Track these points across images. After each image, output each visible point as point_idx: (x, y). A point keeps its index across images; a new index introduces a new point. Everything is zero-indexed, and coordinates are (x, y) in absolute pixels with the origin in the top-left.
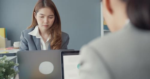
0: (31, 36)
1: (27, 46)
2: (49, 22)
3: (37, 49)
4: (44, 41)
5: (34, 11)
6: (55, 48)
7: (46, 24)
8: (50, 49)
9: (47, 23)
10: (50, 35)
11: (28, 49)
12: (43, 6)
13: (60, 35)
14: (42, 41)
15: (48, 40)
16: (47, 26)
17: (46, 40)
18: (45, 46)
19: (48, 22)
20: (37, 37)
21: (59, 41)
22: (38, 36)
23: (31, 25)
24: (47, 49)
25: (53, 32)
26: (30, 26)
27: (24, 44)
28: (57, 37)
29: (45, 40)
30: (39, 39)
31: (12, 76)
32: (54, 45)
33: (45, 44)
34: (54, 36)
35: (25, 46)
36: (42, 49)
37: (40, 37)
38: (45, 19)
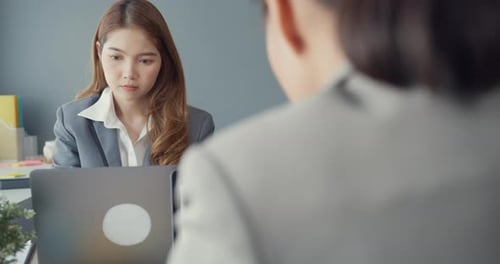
0: (90, 122)
1: (76, 153)
2: (138, 76)
3: (106, 165)
4: (131, 138)
5: (97, 39)
6: (165, 161)
7: (131, 82)
8: (151, 164)
9: (133, 79)
10: (150, 118)
11: (78, 165)
12: (121, 22)
13: (182, 118)
14: (125, 138)
15: (143, 133)
16: (134, 88)
17: (138, 136)
18: (133, 153)
19: (135, 76)
20: (108, 126)
21: (179, 141)
22: (112, 123)
23: (88, 87)
24: (141, 164)
25: (160, 110)
26: (84, 91)
27: (65, 148)
28: (173, 125)
29: (133, 135)
30: (115, 131)
31: (7, 251)
32: (161, 154)
33: (134, 147)
34: (165, 122)
35: (70, 155)
36: (124, 164)
37: (118, 125)
38: (126, 66)
